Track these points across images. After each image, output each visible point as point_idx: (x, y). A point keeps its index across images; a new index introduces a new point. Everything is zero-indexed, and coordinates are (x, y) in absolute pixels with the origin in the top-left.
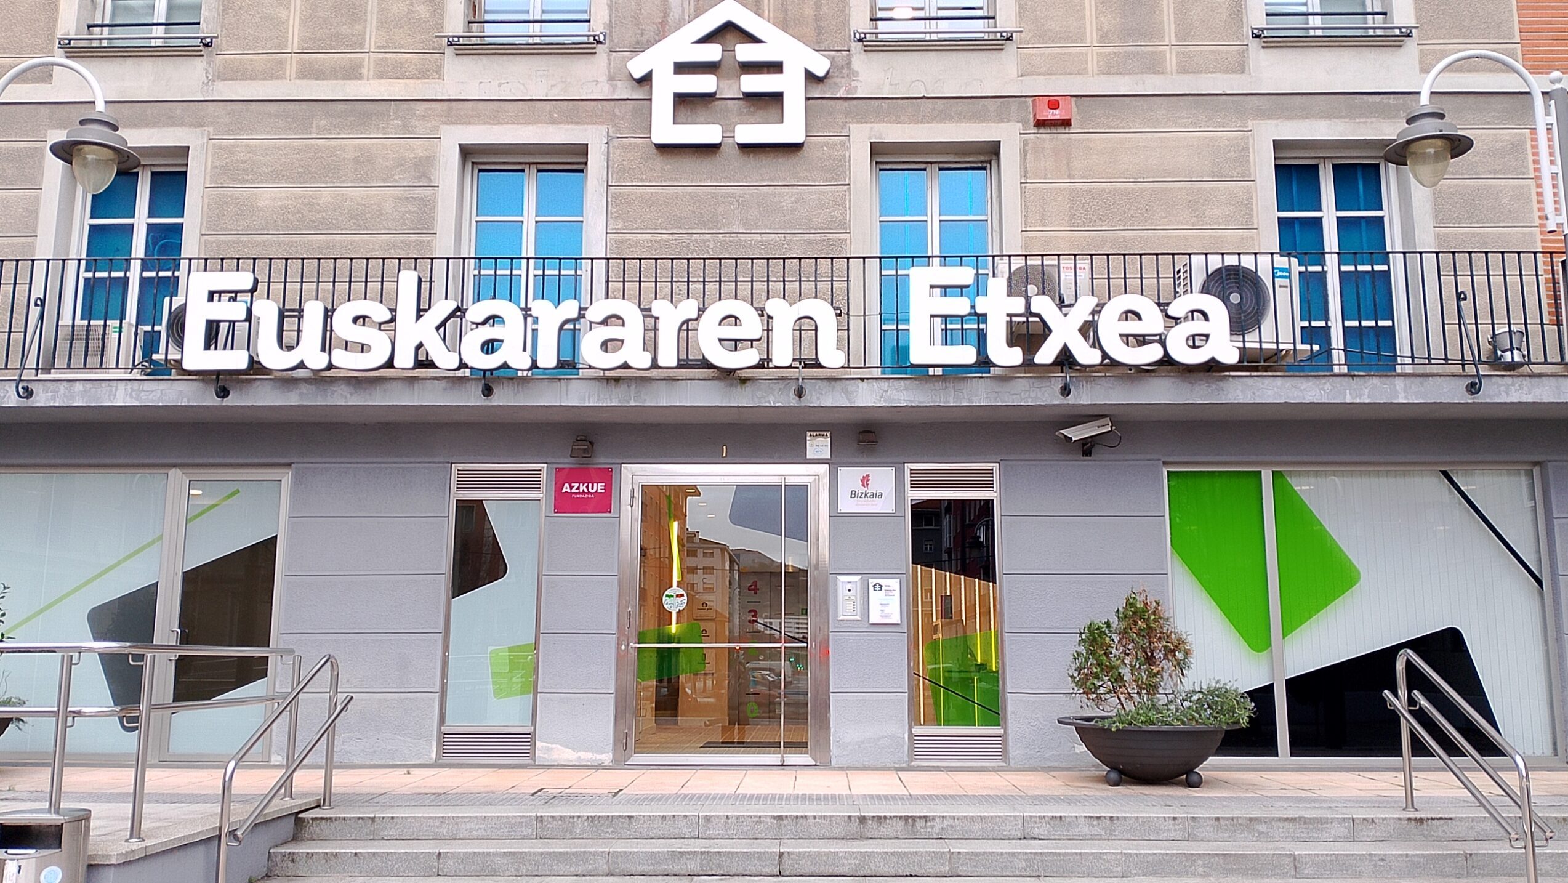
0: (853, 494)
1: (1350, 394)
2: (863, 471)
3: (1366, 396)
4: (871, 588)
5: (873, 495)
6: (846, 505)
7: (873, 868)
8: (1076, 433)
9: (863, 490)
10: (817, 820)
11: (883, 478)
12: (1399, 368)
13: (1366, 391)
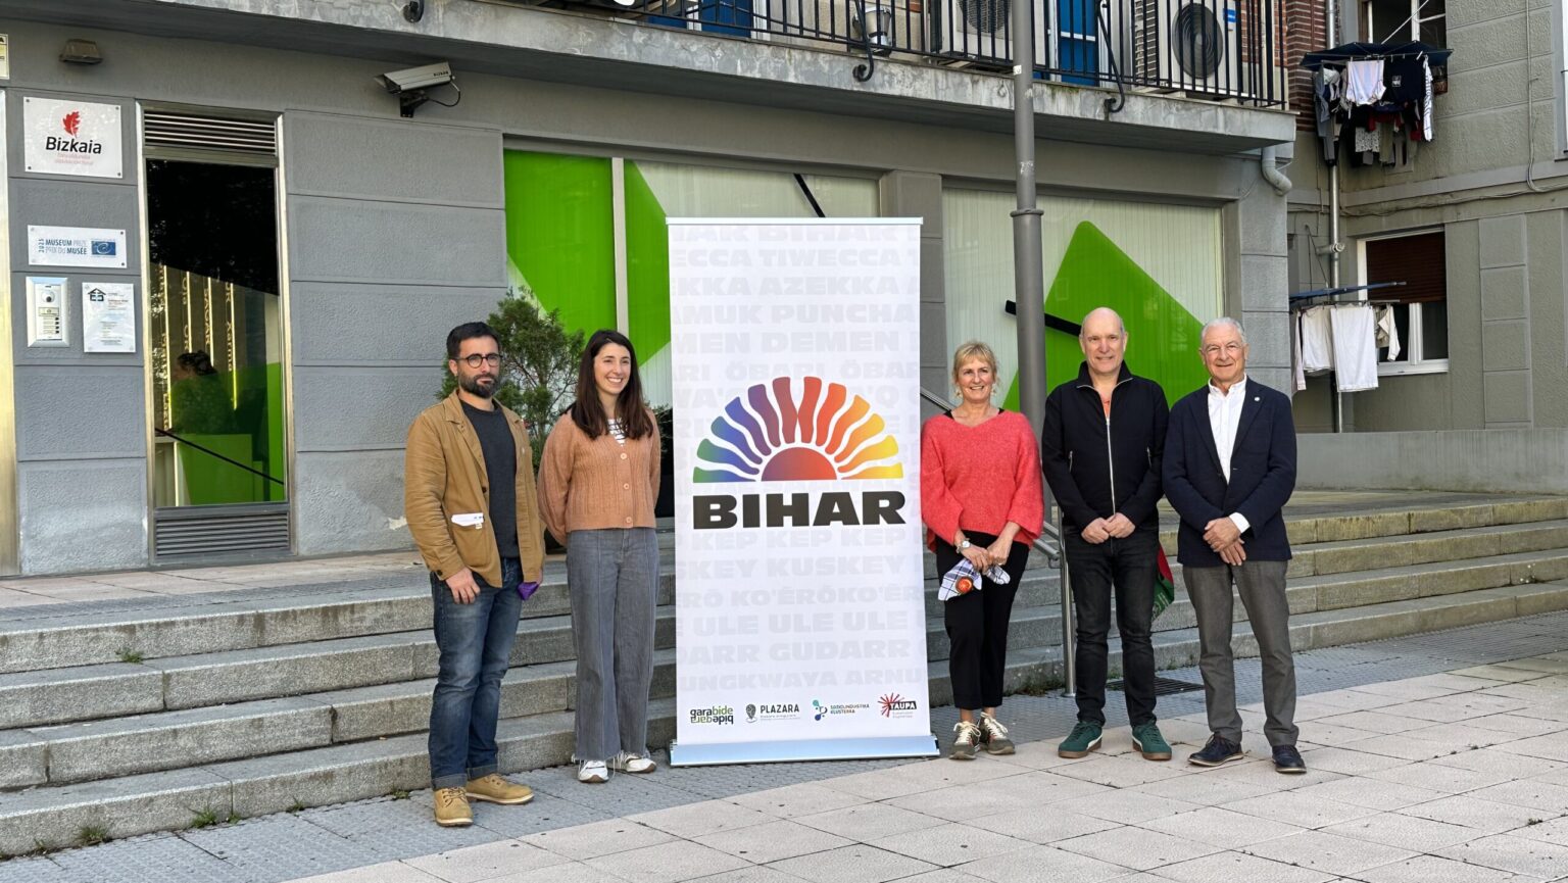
0: (52, 144)
1: (742, 65)
2: (67, 107)
3: (757, 71)
4: (86, 297)
5: (85, 148)
6: (39, 161)
7: (308, 682)
8: (407, 79)
9: (68, 138)
10: (191, 627)
11: (102, 121)
12: (754, 34)
13: (758, 63)
